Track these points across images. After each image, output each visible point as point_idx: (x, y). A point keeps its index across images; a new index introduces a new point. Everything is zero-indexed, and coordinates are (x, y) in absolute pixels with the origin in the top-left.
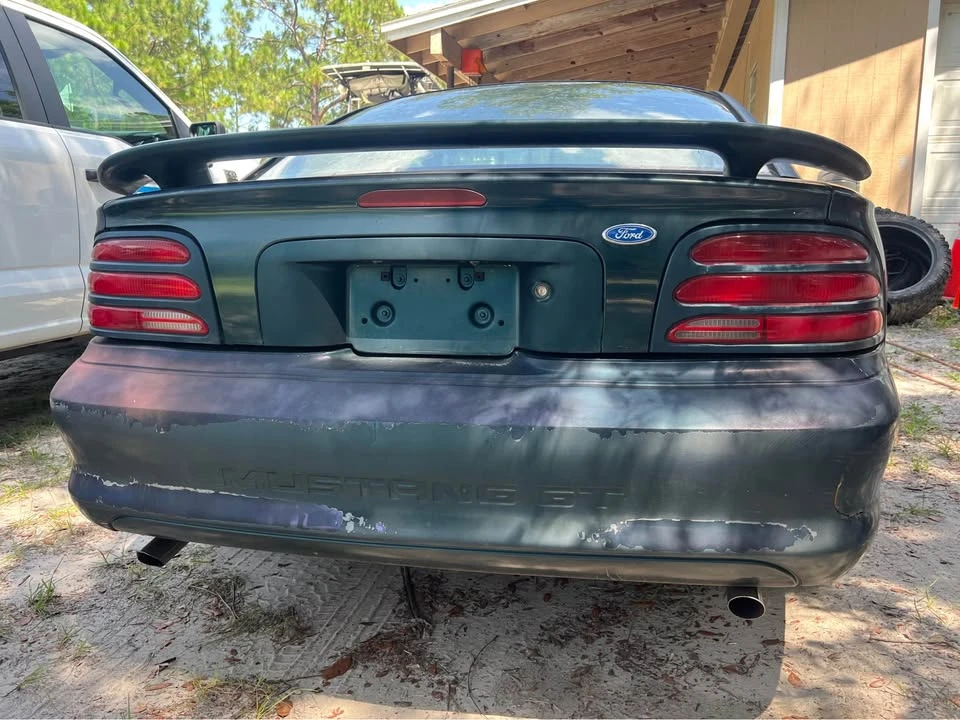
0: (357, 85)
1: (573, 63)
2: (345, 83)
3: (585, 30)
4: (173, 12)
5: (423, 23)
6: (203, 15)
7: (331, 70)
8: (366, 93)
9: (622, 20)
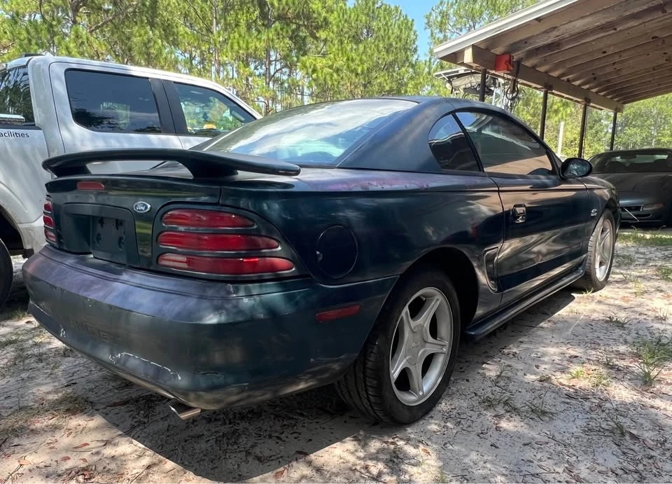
0: (456, 83)
1: (605, 52)
2: (450, 82)
3: (602, 28)
4: (396, 44)
5: (457, 44)
6: (414, 43)
7: (440, 75)
8: (463, 87)
9: (634, 17)
